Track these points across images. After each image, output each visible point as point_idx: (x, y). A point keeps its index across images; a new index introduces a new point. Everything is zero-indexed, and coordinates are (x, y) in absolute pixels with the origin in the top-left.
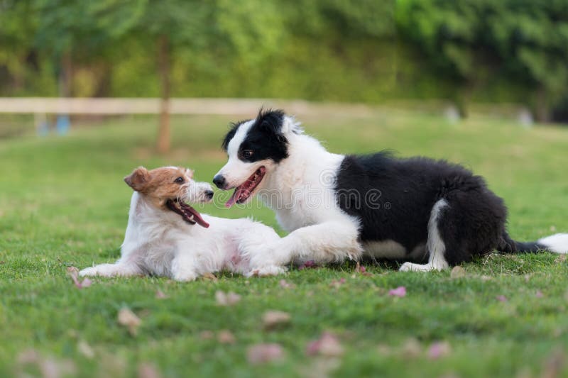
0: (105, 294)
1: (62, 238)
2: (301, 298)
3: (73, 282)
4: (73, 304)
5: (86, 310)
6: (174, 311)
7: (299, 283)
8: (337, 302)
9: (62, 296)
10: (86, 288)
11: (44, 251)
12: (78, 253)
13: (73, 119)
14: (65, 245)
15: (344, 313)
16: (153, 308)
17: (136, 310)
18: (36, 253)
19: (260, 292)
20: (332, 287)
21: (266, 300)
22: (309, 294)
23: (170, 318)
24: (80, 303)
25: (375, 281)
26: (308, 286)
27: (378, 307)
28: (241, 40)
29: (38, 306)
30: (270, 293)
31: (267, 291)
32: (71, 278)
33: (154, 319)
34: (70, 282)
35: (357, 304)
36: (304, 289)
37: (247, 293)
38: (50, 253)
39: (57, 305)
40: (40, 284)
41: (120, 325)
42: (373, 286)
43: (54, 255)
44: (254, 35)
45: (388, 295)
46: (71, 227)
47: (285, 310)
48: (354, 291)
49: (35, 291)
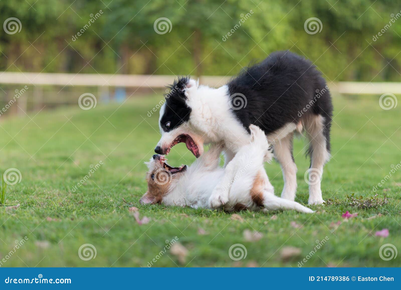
0: (159, 230)
1: (124, 184)
2: (308, 236)
3: (135, 219)
4: (136, 237)
5: (146, 242)
6: (212, 245)
7: (305, 225)
8: (337, 241)
9: (127, 230)
10: (146, 225)
11: (111, 193)
12: (136, 196)
13: (129, 91)
14: (127, 190)
15: (342, 250)
16: (197, 242)
17: (184, 243)
18: (105, 195)
19: (276, 231)
20: (331, 228)
21: (282, 237)
22: (314, 233)
23: (210, 250)
24: (141, 236)
25: (365, 224)
26: (313, 227)
27: (368, 245)
28: (257, 33)
29: (110, 238)
30: (284, 232)
31: (281, 230)
32: (133, 217)
33: (198, 251)
34: (133, 219)
35: (352, 243)
36: (310, 229)
37: (266, 231)
38: (116, 195)
39: (125, 238)
40: (110, 220)
41: (172, 255)
42: (363, 228)
43: (118, 197)
44: (265, 28)
45: (375, 235)
46: (129, 175)
47: (297, 246)
48: (349, 232)
49: (107, 226)
